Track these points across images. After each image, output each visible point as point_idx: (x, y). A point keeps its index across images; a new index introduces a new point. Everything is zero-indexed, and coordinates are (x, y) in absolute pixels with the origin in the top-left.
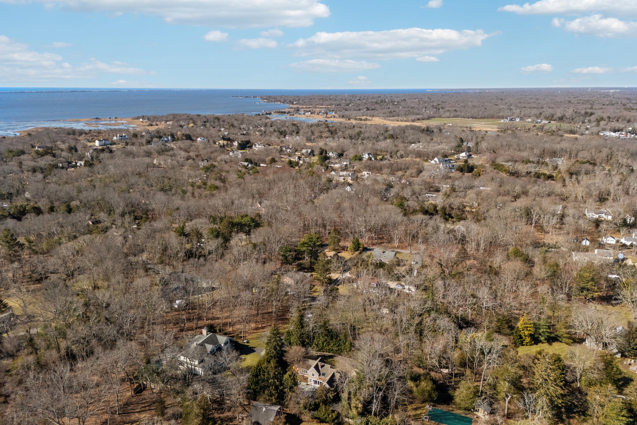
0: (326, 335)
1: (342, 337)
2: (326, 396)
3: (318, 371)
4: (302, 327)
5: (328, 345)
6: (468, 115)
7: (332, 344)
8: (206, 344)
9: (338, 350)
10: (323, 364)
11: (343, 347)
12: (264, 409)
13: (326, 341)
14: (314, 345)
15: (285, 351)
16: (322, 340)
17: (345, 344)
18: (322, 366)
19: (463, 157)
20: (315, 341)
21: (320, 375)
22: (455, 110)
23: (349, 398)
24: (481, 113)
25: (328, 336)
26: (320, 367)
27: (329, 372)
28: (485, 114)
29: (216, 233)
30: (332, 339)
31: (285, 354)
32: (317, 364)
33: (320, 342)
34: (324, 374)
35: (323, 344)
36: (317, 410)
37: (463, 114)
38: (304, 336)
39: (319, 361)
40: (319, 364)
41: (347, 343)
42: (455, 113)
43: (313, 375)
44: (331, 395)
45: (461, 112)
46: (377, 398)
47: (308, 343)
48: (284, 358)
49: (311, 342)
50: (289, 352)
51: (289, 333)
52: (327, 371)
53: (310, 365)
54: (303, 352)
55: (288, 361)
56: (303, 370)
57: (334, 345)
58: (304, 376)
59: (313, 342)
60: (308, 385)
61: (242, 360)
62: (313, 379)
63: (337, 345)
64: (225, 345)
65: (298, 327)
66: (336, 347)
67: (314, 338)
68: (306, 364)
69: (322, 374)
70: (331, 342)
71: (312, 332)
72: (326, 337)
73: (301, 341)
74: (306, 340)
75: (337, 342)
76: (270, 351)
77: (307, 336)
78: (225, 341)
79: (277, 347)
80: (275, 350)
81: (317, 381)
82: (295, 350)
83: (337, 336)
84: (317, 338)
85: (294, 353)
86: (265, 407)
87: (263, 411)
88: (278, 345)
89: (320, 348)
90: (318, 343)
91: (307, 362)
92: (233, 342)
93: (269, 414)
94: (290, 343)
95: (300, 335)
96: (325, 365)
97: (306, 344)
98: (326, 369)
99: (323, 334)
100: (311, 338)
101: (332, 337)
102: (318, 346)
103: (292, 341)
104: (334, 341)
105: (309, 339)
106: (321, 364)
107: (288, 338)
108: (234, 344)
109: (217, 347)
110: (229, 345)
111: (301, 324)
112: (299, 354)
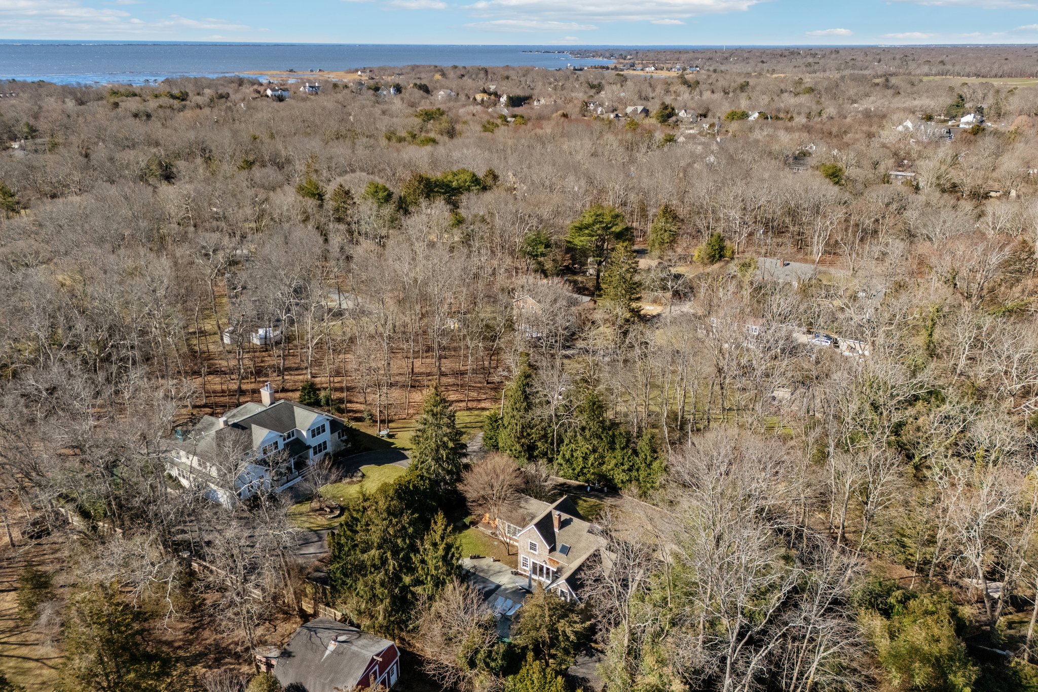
0: (595, 436)
1: (643, 445)
2: (552, 630)
3: (550, 537)
4: (529, 407)
5: (601, 464)
6: (968, 70)
7: (613, 462)
8: (253, 426)
9: (630, 481)
10: (565, 516)
11: (642, 474)
12: (332, 646)
13: (594, 451)
15: (467, 467)
16: (584, 449)
17: (649, 466)
18: (564, 524)
19: (968, 123)
20: (563, 448)
21: (553, 550)
22: (942, 62)
23: (633, 653)
24: (996, 66)
25: (600, 437)
26: (556, 523)
27: (582, 545)
28: (1006, 68)
29: (381, 195)
30: (614, 449)
31: (464, 474)
32: (549, 516)
33: (578, 454)
34: (566, 550)
35: (585, 458)
36: (516, 672)
37: (957, 68)
38: (535, 433)
39: (556, 508)
40: (556, 514)
42: (941, 67)
43: (533, 546)
44: (569, 629)
45: (954, 65)
46: (738, 675)
47: (545, 454)
48: (460, 487)
49: (553, 450)
50: (476, 470)
51: (496, 421)
52: (578, 541)
53: (529, 514)
54: (514, 475)
55: (468, 496)
56: (509, 526)
57: (616, 465)
58: (513, 546)
59: (558, 451)
60: (516, 574)
61: (355, 479)
62: (532, 560)
63: (626, 467)
64: (314, 436)
65: (518, 405)
66: (624, 471)
67: (562, 441)
68: (521, 511)
69: (559, 547)
70: (608, 455)
71: (557, 424)
72: (595, 442)
73: (522, 446)
74: (539, 444)
75: (626, 459)
76: (423, 462)
77: (542, 433)
78: (313, 424)
79: (443, 453)
80: (437, 460)
81: (545, 566)
82: (494, 468)
83: (628, 441)
84: (570, 442)
85: (487, 475)
86: (335, 640)
87: (328, 652)
88: (447, 447)
89: (578, 470)
90: (572, 456)
91: (523, 504)
92: (343, 431)
93: (341, 667)
94: (496, 447)
95: (523, 427)
96: (571, 520)
97: (537, 456)
98: (575, 534)
99: (587, 433)
100: (552, 440)
101: (614, 443)
102: (572, 464)
103: (500, 445)
104: (618, 453)
105: (546, 442)
106: (560, 516)
107: (493, 433)
108: (345, 437)
109: (292, 439)
110: (326, 436)
111: (526, 398)
112: (501, 477)
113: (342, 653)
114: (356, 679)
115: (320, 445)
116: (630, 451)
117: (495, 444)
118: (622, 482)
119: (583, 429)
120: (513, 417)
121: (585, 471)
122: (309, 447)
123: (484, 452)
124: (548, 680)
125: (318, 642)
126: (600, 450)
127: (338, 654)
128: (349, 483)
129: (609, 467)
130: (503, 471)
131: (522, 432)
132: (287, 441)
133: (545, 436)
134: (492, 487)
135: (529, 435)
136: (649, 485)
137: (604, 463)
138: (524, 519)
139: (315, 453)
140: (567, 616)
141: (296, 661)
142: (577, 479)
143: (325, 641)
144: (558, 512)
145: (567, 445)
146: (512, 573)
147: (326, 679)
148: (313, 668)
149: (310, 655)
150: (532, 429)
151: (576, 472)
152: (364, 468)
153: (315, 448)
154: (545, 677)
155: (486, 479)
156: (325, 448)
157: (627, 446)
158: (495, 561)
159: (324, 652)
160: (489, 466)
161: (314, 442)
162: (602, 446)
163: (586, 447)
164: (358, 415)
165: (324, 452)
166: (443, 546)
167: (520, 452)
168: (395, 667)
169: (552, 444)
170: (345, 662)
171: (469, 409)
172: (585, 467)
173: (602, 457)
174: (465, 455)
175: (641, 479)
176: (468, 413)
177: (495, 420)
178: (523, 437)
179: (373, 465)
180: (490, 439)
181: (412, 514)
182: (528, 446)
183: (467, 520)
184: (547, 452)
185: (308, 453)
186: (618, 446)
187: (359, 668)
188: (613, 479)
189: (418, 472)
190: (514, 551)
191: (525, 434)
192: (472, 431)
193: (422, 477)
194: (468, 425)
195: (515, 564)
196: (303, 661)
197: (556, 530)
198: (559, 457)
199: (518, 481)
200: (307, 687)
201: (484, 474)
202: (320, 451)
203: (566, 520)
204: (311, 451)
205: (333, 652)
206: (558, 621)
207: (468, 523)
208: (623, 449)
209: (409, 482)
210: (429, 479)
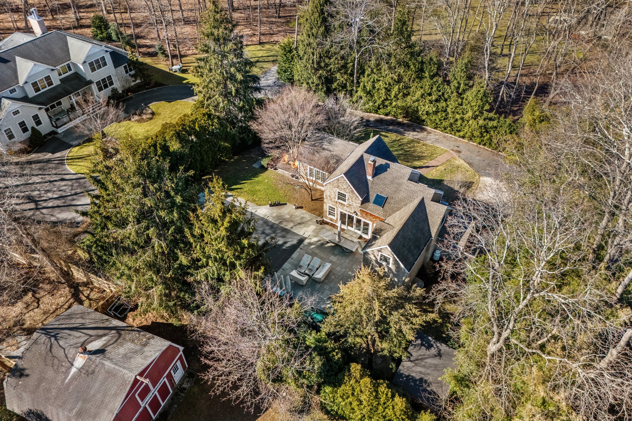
0: (400, 63)
1: (456, 72)
3: (362, 187)
4: (327, 32)
5: (405, 95)
7: (419, 93)
8: (18, 59)
9: (436, 113)
10: (381, 161)
11: (452, 104)
12: (80, 361)
13: (399, 81)
14: (360, 93)
15: (260, 103)
16: (388, 79)
17: (461, 95)
18: (378, 170)
20: (364, 79)
21: (366, 200)
25: (407, 66)
26: (369, 171)
27: (403, 196)
30: (421, 78)
31: (258, 111)
32: (360, 162)
33: (380, 85)
34: (381, 201)
35: (388, 90)
38: (334, 64)
39: (368, 151)
40: (369, 159)
41: (470, 95)
43: (341, 196)
47: (344, 86)
48: (254, 126)
49: (353, 81)
50: (271, 106)
51: (290, 51)
52: (397, 191)
53: (333, 156)
54: (315, 112)
55: (263, 136)
56: (311, 170)
57: (422, 96)
58: (316, 190)
59: (358, 83)
60: (323, 223)
61: (144, 117)
62: (340, 210)
63: (434, 97)
64: (93, 70)
65: (314, 31)
66: (431, 102)
67: (363, 73)
68: (325, 153)
69: (372, 197)
70: (414, 86)
71: (358, 52)
72: (401, 70)
73: (320, 78)
74: (338, 75)
75: (435, 89)
76: (209, 98)
77: (342, 62)
78: (88, 57)
79: (232, 88)
80: (226, 95)
81: (355, 217)
82: (291, 103)
83: (439, 68)
84: (372, 71)
85: (284, 112)
86: (85, 351)
87: (73, 370)
88: (236, 80)
89: (379, 102)
90: (374, 87)
91: (326, 145)
92: (129, 65)
93: (92, 392)
94: (291, 81)
95: (320, 57)
96: (387, 166)
97: (335, 89)
98: (392, 182)
99: (393, 60)
100: (352, 71)
101: (422, 70)
102: (372, 96)
103: (296, 78)
104: (427, 82)
105: (346, 73)
106: (374, 161)
107: (287, 65)
108: (133, 72)
109: (69, 73)
110: (109, 70)
111: (324, 20)
112: (301, 115)
113: (93, 372)
114: (111, 411)
115: (104, 80)
116: (441, 79)
117: (290, 77)
118: (428, 113)
119: (389, 55)
120: (309, 44)
121: (387, 103)
122: (90, 82)
123: (279, 87)
124: (382, 400)
125: (61, 353)
126: (406, 79)
127: (88, 374)
128: (139, 121)
129: (414, 98)
130: (302, 108)
131: (319, 63)
132: (63, 76)
133: (344, 66)
134: (290, 127)
135: (327, 65)
136: (458, 116)
137: (409, 94)
138: (328, 163)
139: (100, 89)
140: (403, 307)
141: (31, 381)
142: (376, 112)
143: (71, 352)
144: (372, 158)
145: (368, 75)
146: (317, 222)
147: (71, 410)
148: (54, 392)
149: (50, 373)
150: (330, 59)
151: (376, 104)
152: (153, 106)
153: (98, 83)
154: (377, 397)
155: (284, 117)
156: (111, 83)
157: (436, 74)
158: (297, 208)
159: (69, 369)
160: (286, 102)
161: (96, 76)
162: (408, 75)
163: (389, 76)
164: (151, 50)
165: (110, 88)
166: (226, 224)
167: (317, 85)
168: (179, 364)
169: (352, 75)
170: (97, 384)
171: (261, 43)
172: (387, 99)
173: (407, 87)
174: (258, 89)
175: (449, 110)
176: (259, 47)
177: (288, 50)
178: (321, 67)
179: (163, 102)
180: (285, 72)
181: (186, 170)
182: (326, 78)
183: (265, 162)
184: (346, 84)
185: (90, 89)
186: (427, 75)
187: (116, 395)
188: (417, 111)
189: (205, 111)
190: (317, 196)
191: (323, 64)
192: (266, 65)
193: (209, 116)
194: (261, 59)
195: (319, 212)
196: (41, 380)
197: (369, 178)
198: (359, 89)
199: (320, 118)
200: (49, 416)
201: (280, 112)
202: (106, 86)
203: (381, 165)
204: (94, 87)
205: (80, 370)
206: (391, 314)
207: (266, 166)
208: (432, 77)
209: (194, 122)
210: (218, 117)
